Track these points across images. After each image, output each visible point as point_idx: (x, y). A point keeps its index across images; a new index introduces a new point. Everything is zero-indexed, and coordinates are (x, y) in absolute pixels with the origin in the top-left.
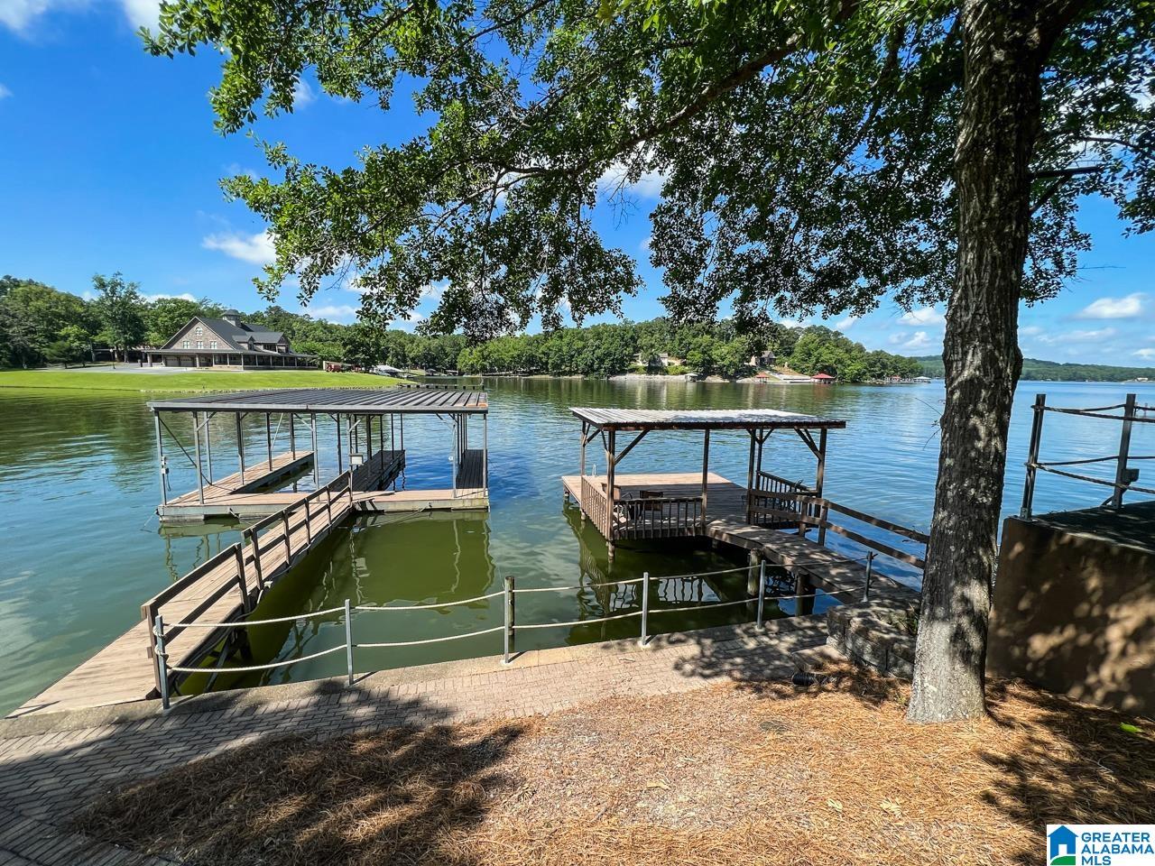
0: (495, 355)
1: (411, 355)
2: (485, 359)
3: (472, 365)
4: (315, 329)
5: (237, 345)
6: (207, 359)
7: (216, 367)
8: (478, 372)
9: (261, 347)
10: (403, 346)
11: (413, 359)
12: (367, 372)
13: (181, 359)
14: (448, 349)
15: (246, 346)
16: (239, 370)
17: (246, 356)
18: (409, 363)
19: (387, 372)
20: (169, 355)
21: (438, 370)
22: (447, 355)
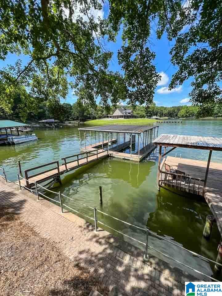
0: (191, 112)
1: (164, 113)
2: (187, 113)
3: (183, 115)
4: (141, 108)
5: (123, 113)
6: (118, 117)
7: (119, 119)
8: (184, 117)
9: (127, 114)
10: (162, 110)
11: (164, 114)
12: (150, 118)
13: (114, 117)
14: (176, 111)
15: (124, 113)
16: (123, 119)
17: (125, 116)
18: (163, 115)
19: (155, 118)
20: (112, 116)
21: (172, 117)
22: (175, 112)
